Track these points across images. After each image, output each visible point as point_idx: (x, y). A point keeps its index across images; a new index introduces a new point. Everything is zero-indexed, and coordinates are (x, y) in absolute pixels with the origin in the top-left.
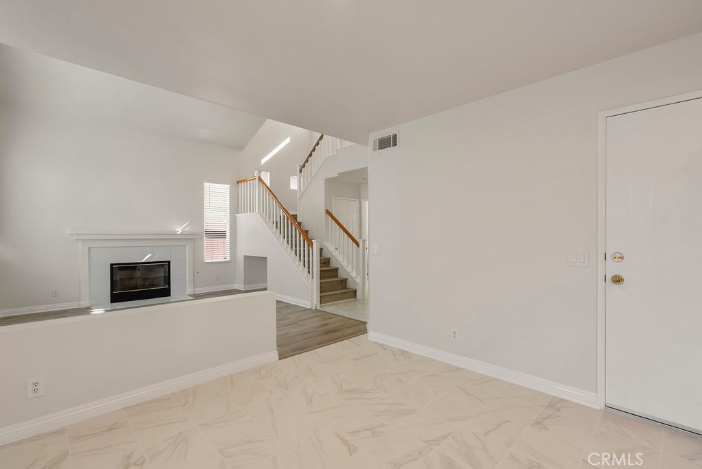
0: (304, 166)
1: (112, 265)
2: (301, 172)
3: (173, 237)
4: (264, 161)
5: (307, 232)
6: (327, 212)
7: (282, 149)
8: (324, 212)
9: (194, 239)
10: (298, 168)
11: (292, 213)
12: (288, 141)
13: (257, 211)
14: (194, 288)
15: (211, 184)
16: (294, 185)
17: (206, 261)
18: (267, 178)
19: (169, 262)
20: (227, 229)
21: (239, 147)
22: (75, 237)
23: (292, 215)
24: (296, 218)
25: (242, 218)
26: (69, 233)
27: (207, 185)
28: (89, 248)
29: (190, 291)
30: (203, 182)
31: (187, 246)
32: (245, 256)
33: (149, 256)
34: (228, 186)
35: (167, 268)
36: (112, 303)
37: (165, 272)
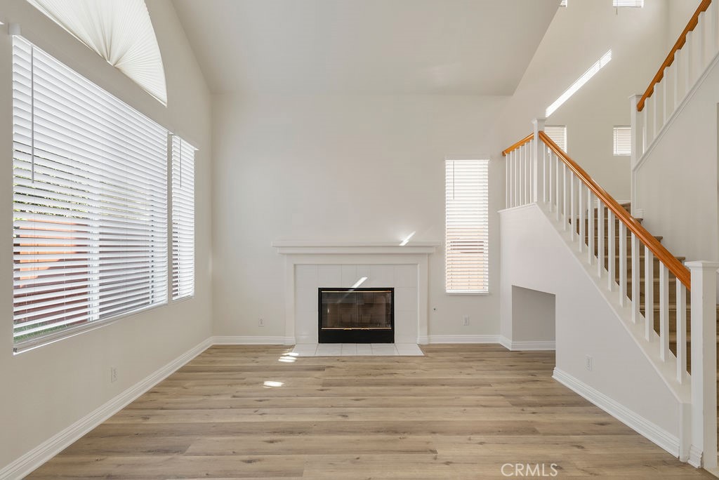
0: (649, 93)
1: (320, 290)
2: (640, 107)
4: (550, 110)
5: (660, 239)
7: (594, 77)
9: (429, 254)
10: (634, 103)
11: (620, 202)
12: (606, 58)
13: (535, 200)
14: (428, 334)
15: (456, 162)
16: (623, 145)
17: (448, 291)
18: (561, 138)
19: (392, 290)
20: (485, 237)
22: (278, 251)
23: (623, 206)
24: (628, 211)
25: (512, 216)
26: (272, 245)
27: (449, 164)
28: (295, 265)
29: (422, 338)
30: (443, 160)
31: (419, 265)
32: (514, 287)
33: (363, 279)
34: (486, 162)
35: (390, 299)
36: (319, 342)
37: (387, 305)
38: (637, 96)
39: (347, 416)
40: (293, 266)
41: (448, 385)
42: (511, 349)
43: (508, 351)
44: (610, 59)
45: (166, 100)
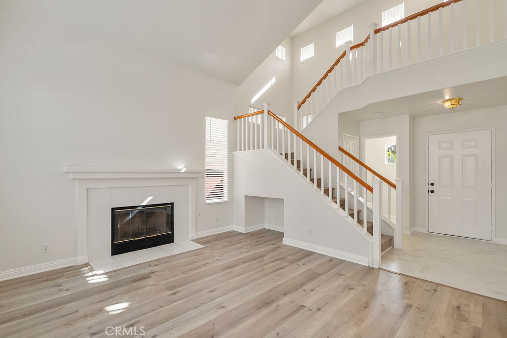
0: (304, 102)
1: (113, 209)
2: (299, 107)
3: (176, 176)
4: (254, 100)
6: (340, 149)
8: (338, 149)
9: (196, 178)
10: (296, 106)
12: (273, 81)
13: (266, 147)
14: (196, 232)
15: (212, 119)
19: (172, 204)
21: (237, 82)
22: (71, 176)
26: (65, 171)
27: (208, 119)
28: (87, 189)
29: (192, 235)
30: (204, 116)
31: (190, 186)
32: (246, 196)
33: (150, 198)
34: (226, 122)
35: (170, 210)
37: (168, 215)
38: (298, 102)
39: (224, 307)
40: (85, 190)
41: (247, 262)
42: (244, 233)
43: (243, 234)
44: (275, 81)
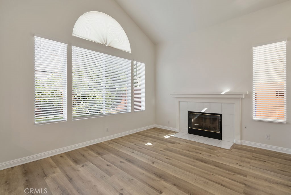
1: (189, 112)
9: (241, 99)
14: (241, 139)
15: (259, 47)
17: (254, 119)
27: (255, 49)
28: (179, 102)
29: (237, 141)
33: (206, 109)
35: (220, 119)
36: (188, 133)
37: (219, 121)
40: (178, 102)
45: (130, 51)
